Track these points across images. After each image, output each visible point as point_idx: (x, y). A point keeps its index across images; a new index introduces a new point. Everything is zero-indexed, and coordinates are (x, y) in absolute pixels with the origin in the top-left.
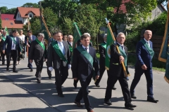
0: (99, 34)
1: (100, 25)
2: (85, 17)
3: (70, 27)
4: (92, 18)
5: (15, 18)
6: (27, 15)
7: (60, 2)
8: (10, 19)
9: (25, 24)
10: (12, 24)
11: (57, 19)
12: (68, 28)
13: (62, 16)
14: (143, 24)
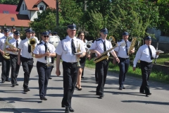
1: (147, 24)
2: (123, 12)
3: (101, 26)
4: (135, 14)
5: (18, 10)
6: (35, 6)
8: (11, 12)
9: (32, 20)
10: (13, 19)
11: (81, 14)
12: (97, 29)
13: (90, 8)
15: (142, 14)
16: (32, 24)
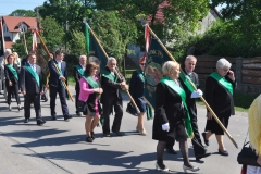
0: (126, 55)
1: (127, 41)
2: (104, 31)
3: (83, 45)
4: (115, 32)
6: (17, 28)
7: (66, 7)
9: (14, 41)
11: (63, 34)
12: (79, 47)
13: (72, 28)
14: (190, 38)
15: (121, 31)
16: (14, 46)
